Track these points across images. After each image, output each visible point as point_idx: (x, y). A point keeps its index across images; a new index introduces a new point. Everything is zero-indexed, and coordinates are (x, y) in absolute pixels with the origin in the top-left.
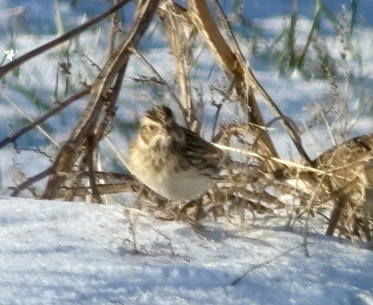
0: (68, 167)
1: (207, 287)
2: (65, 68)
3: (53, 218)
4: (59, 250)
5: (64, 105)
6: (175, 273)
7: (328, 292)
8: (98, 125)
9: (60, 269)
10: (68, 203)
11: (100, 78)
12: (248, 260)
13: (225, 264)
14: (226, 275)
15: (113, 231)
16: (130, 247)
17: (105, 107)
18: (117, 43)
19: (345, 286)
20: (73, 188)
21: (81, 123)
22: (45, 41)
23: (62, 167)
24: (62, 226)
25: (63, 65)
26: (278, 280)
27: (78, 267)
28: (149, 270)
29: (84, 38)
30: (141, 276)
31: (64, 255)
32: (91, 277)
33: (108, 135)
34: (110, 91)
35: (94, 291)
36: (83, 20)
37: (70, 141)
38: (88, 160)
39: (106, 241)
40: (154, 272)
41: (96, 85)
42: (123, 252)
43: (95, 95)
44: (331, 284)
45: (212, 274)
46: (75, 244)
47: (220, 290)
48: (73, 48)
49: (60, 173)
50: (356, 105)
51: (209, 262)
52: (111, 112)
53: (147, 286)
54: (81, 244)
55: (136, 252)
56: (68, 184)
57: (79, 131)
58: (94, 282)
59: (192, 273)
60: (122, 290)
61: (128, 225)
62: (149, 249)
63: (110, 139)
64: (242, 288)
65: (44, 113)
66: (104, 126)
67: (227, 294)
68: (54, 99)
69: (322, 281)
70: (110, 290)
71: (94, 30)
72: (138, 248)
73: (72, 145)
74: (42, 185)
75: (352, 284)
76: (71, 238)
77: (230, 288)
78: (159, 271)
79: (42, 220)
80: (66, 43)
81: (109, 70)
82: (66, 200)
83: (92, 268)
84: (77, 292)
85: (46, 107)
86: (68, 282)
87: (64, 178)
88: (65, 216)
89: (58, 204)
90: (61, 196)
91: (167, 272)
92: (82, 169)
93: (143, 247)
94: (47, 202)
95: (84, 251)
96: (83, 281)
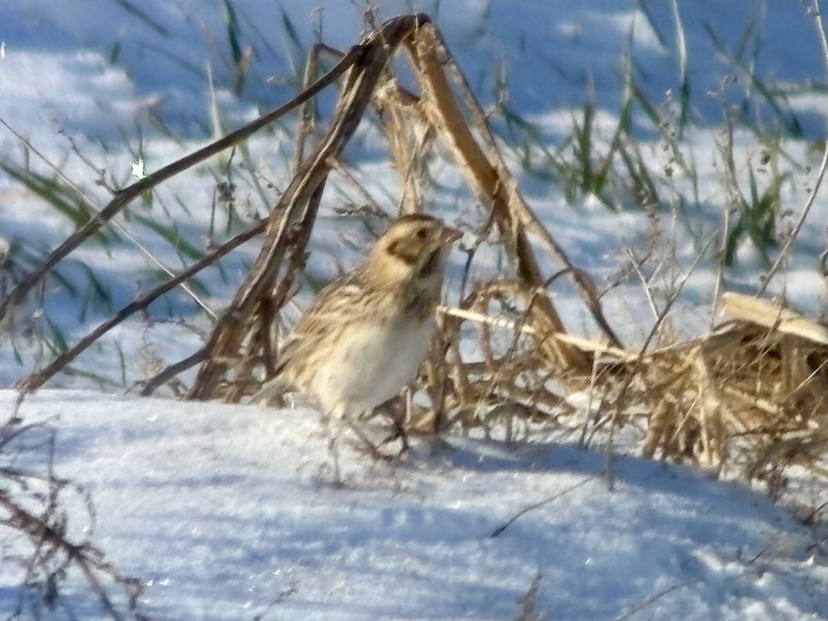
0: (231, 348)
1: (454, 540)
2: (226, 192)
3: (208, 430)
4: (216, 481)
5: (224, 250)
6: (402, 518)
7: (645, 546)
8: (278, 282)
9: (218, 512)
10: (231, 407)
11: (281, 206)
12: (516, 497)
13: (480, 503)
14: (482, 520)
15: (302, 451)
16: (330, 477)
17: (288, 255)
18: (308, 151)
19: (672, 538)
20: (237, 383)
21: (250, 278)
22: (194, 148)
23: (221, 348)
24: (222, 442)
25: (222, 187)
26: (565, 528)
27: (247, 509)
28: (360, 514)
29: (255, 144)
30: (349, 522)
31: (224, 489)
32: (268, 524)
33: (294, 298)
34: (297, 228)
35: (272, 546)
36: (254, 115)
37: (233, 308)
38: (262, 338)
39: (292, 467)
40: (368, 515)
41: (274, 217)
42: (318, 484)
43: (273, 235)
44: (649, 534)
45: (460, 519)
46: (243, 471)
47: (473, 545)
48: (238, 158)
49: (219, 360)
50: (689, 250)
51: (455, 499)
52: (299, 260)
53: (358, 538)
54: (253, 472)
55: (338, 485)
56: (231, 375)
57: (247, 292)
58: (272, 533)
59: (428, 518)
60: (317, 545)
61: (326, 442)
62: (359, 479)
63: (296, 304)
64: (507, 542)
65: (191, 263)
66: (287, 283)
67: (485, 549)
68: (207, 242)
69: (637, 530)
70: (298, 545)
71: (271, 131)
72: (343, 477)
73: (236, 315)
74: (189, 377)
75: (682, 535)
76: (236, 461)
77: (489, 542)
78: (375, 515)
79: (188, 433)
80: (227, 151)
81: (296, 195)
82: (227, 402)
83: (270, 510)
84: (245, 548)
85: (194, 254)
86: (230, 531)
87: (224, 368)
88: (225, 427)
89: (214, 409)
90: (219, 395)
91: (388, 516)
92: (252, 351)
93: (351, 476)
94: (196, 405)
95: (256, 483)
96: (256, 530)
